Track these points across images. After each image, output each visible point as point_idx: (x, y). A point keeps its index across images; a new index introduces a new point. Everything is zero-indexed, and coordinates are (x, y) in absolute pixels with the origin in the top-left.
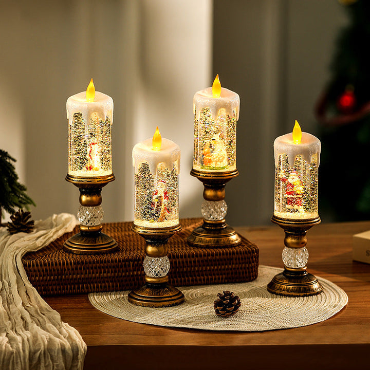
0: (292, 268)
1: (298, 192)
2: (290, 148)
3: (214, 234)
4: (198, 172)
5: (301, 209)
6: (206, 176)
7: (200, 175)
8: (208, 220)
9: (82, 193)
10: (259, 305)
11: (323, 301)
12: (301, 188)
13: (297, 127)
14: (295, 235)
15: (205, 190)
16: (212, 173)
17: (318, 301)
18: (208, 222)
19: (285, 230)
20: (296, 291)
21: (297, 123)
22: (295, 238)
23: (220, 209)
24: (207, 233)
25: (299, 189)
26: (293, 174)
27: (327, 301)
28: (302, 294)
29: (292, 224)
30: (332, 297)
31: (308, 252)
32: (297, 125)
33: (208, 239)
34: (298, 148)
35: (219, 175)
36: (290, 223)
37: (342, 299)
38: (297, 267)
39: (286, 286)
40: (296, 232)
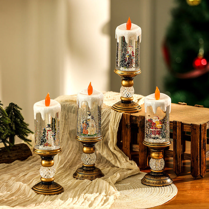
0: (155, 171)
9: (43, 159)
10: (126, 195)
11: (163, 193)
12: (160, 125)
14: (157, 152)
17: (160, 192)
20: (158, 183)
22: (157, 154)
27: (165, 192)
28: (162, 185)
29: (156, 146)
30: (168, 190)
36: (154, 146)
37: (174, 191)
38: (158, 170)
39: (152, 181)
40: (158, 150)
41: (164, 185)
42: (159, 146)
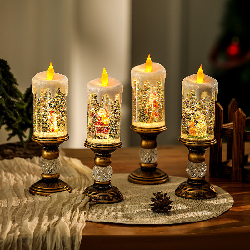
0: (100, 182)
1: (105, 123)
2: (99, 89)
3: (197, 188)
4: (185, 140)
5: (107, 136)
6: (191, 143)
7: (186, 143)
8: (192, 177)
12: (107, 120)
13: (105, 73)
14: (102, 156)
15: (190, 154)
16: (195, 141)
18: (192, 178)
19: (94, 153)
20: (102, 199)
21: (105, 70)
22: (102, 159)
23: (201, 169)
24: (191, 188)
25: (106, 121)
26: (101, 110)
28: (107, 202)
29: (100, 147)
31: (113, 169)
32: (105, 72)
33: (191, 192)
34: (105, 90)
35: (201, 143)
36: (98, 147)
38: (103, 181)
39: (94, 195)
40: (103, 154)
41: (111, 201)
42: (104, 148)
